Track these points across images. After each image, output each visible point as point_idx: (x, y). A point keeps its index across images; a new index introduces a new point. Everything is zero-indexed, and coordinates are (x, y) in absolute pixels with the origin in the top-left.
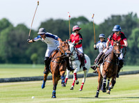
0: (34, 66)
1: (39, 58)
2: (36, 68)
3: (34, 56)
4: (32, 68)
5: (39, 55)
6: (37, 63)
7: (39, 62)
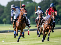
0: (4, 25)
1: (7, 21)
2: (5, 26)
3: (4, 20)
4: (3, 26)
5: (7, 19)
6: (6, 24)
7: (7, 23)
